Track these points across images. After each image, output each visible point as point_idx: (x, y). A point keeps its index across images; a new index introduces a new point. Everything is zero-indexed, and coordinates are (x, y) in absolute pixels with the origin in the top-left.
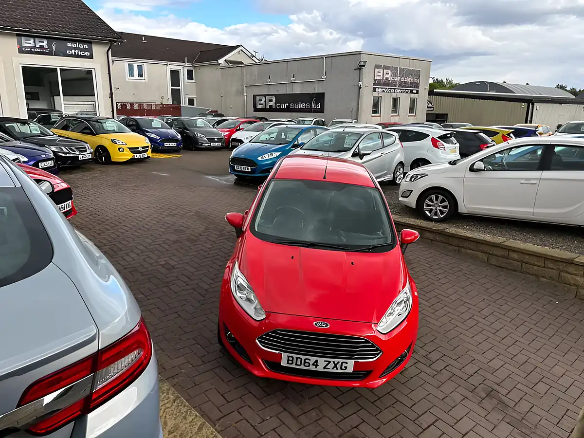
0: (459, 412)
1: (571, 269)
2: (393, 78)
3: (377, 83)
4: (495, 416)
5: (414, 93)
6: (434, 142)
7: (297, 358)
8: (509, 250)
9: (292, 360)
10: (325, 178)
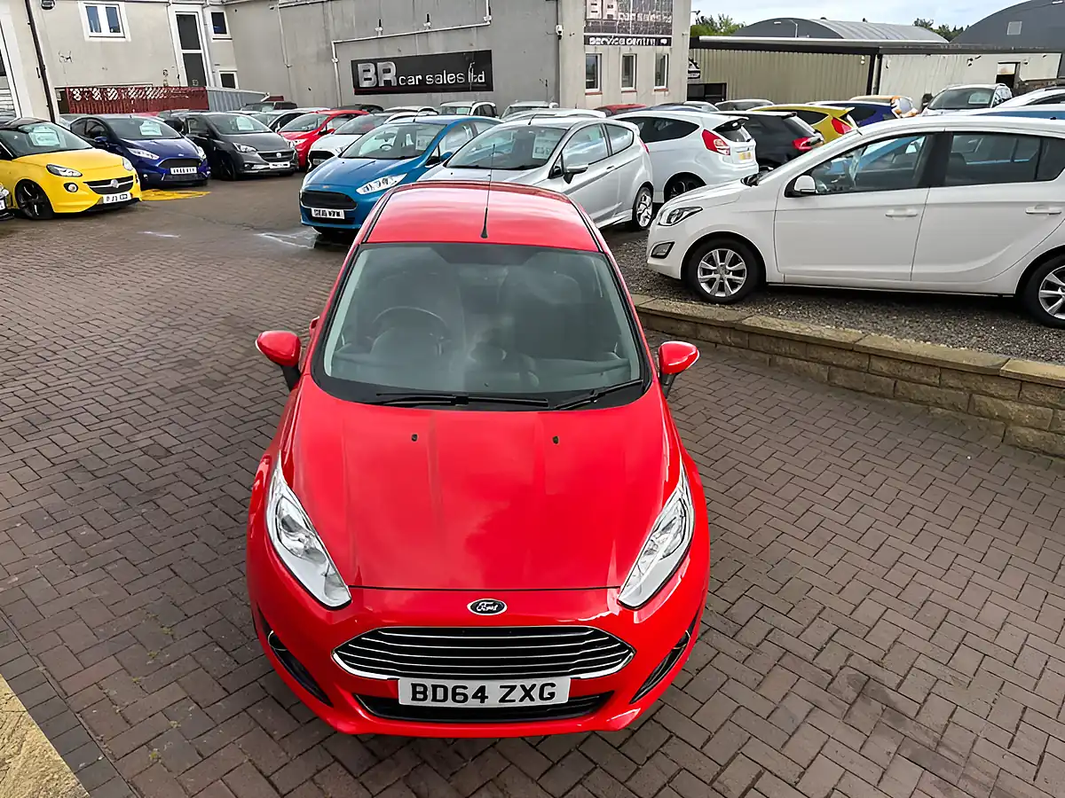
0: (805, 744)
1: (993, 387)
2: (622, 16)
3: (592, 27)
4: (883, 745)
5: (663, 44)
6: (709, 139)
7: (435, 687)
8: (870, 355)
9: (424, 693)
10: (484, 235)
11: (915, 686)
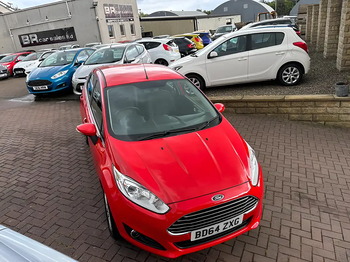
0: (296, 217)
1: (284, 105)
3: (108, 16)
4: (315, 210)
5: (131, 21)
6: (165, 47)
7: (203, 231)
8: (247, 102)
9: (200, 234)
10: (147, 78)
11: (312, 191)
